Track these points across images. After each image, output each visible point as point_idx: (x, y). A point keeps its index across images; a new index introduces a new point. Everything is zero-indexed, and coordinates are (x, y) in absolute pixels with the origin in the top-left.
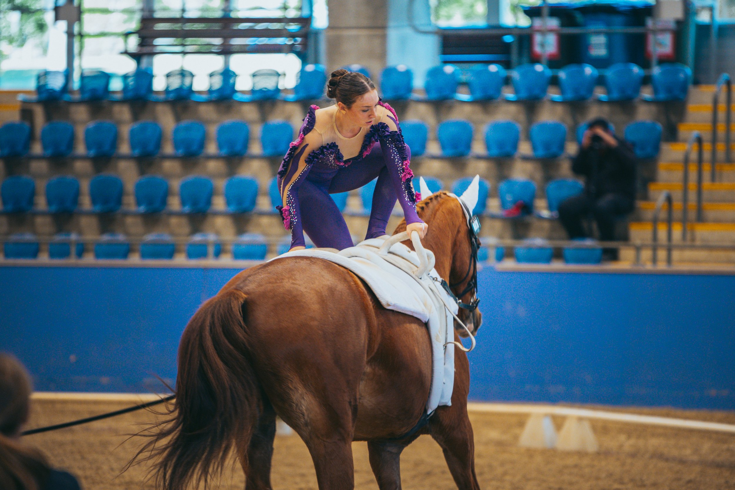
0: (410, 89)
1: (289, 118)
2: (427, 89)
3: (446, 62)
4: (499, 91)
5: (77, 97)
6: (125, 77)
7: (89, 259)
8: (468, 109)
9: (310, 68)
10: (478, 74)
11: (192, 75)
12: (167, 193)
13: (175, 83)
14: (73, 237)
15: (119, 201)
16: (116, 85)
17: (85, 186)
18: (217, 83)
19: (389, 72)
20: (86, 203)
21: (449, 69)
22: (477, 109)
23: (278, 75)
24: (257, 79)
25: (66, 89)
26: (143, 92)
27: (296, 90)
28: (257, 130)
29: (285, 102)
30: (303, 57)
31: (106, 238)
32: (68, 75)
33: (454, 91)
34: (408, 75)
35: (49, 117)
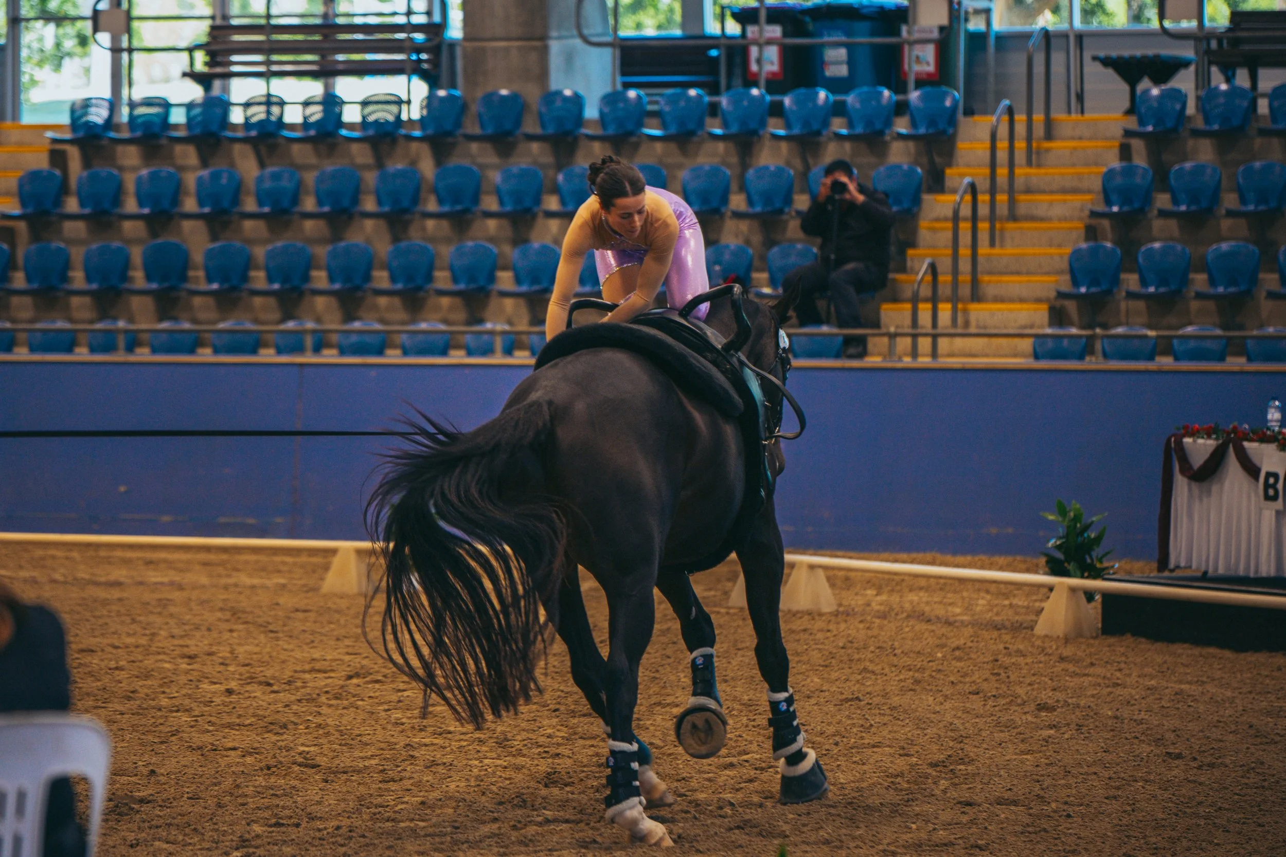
0: (579, 120)
1: (414, 163)
2: (603, 120)
3: (627, 86)
4: (701, 124)
5: (126, 135)
6: (190, 106)
7: (143, 354)
8: (659, 147)
9: (442, 93)
10: (672, 100)
11: (282, 103)
12: (249, 264)
13: (258, 113)
14: (121, 324)
15: (184, 278)
16: (178, 117)
17: (137, 254)
18: (316, 113)
19: (551, 97)
20: (138, 278)
21: (632, 94)
22: (673, 146)
23: (399, 102)
24: (371, 108)
25: (109, 124)
26: (214, 128)
27: (422, 121)
28: (371, 178)
29: (410, 138)
30: (432, 79)
31: (165, 325)
32: (114, 105)
33: (640, 124)
34: (577, 101)
35: (87, 163)
